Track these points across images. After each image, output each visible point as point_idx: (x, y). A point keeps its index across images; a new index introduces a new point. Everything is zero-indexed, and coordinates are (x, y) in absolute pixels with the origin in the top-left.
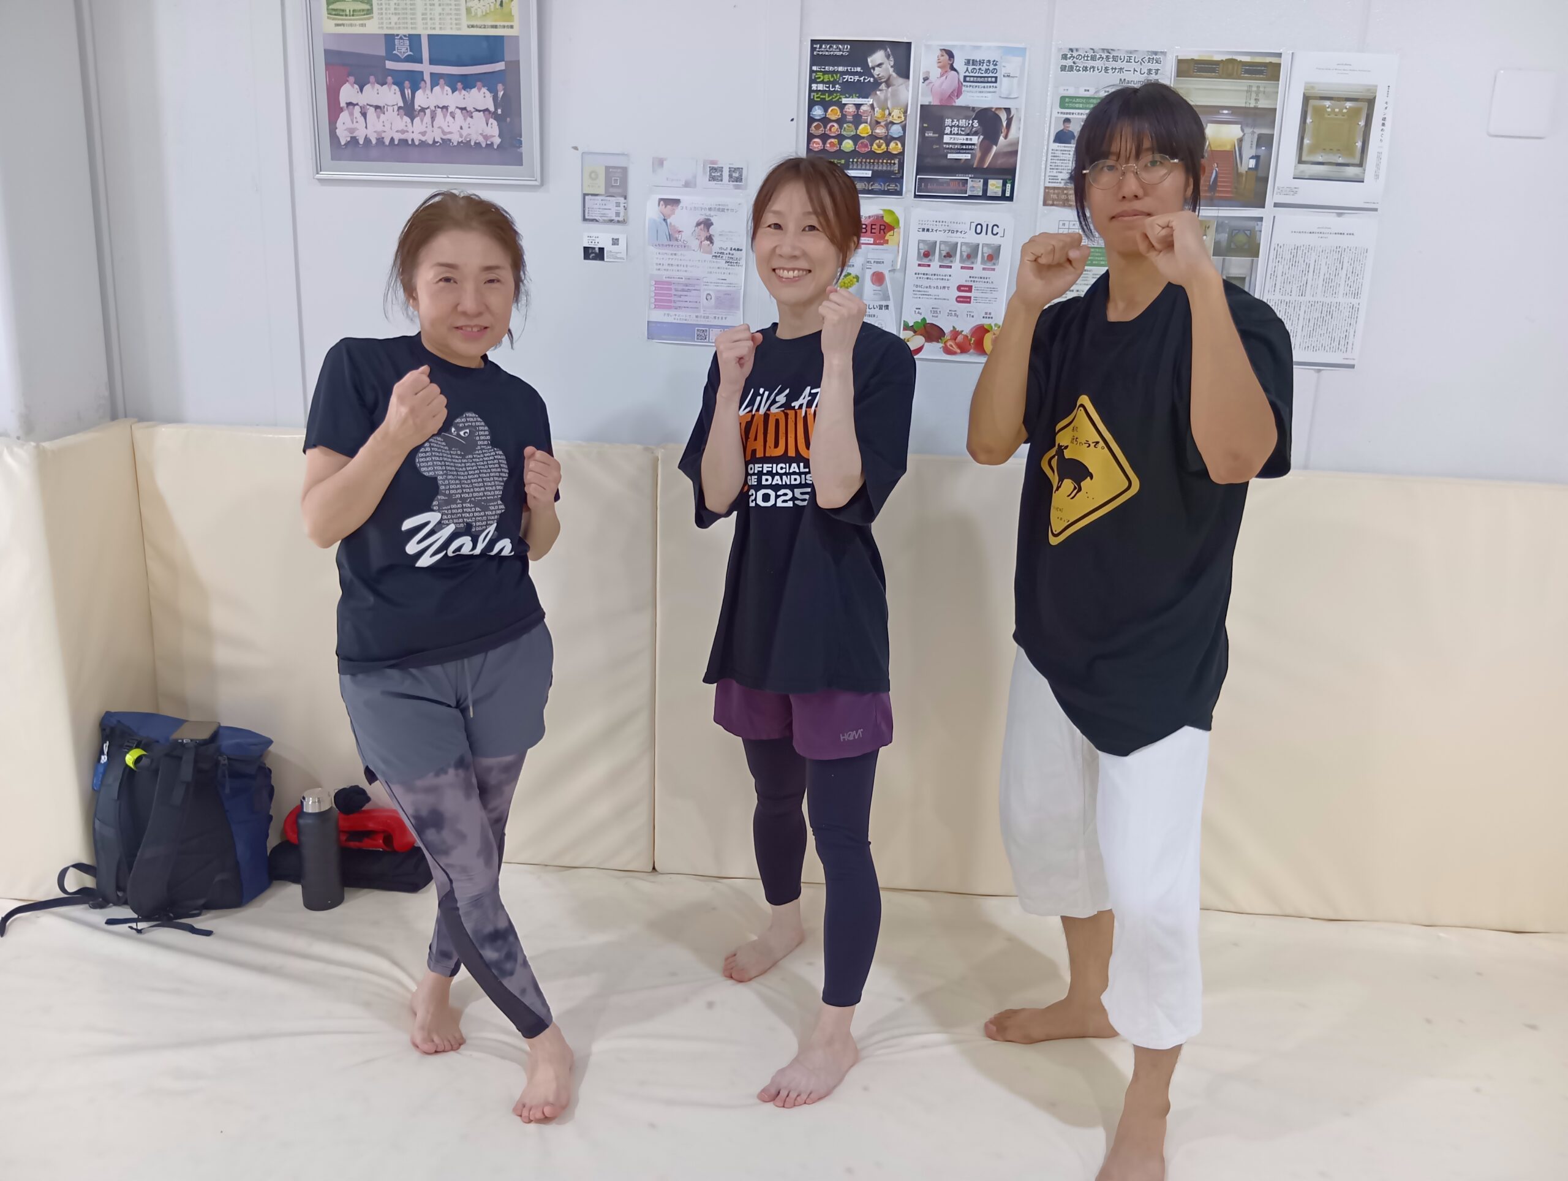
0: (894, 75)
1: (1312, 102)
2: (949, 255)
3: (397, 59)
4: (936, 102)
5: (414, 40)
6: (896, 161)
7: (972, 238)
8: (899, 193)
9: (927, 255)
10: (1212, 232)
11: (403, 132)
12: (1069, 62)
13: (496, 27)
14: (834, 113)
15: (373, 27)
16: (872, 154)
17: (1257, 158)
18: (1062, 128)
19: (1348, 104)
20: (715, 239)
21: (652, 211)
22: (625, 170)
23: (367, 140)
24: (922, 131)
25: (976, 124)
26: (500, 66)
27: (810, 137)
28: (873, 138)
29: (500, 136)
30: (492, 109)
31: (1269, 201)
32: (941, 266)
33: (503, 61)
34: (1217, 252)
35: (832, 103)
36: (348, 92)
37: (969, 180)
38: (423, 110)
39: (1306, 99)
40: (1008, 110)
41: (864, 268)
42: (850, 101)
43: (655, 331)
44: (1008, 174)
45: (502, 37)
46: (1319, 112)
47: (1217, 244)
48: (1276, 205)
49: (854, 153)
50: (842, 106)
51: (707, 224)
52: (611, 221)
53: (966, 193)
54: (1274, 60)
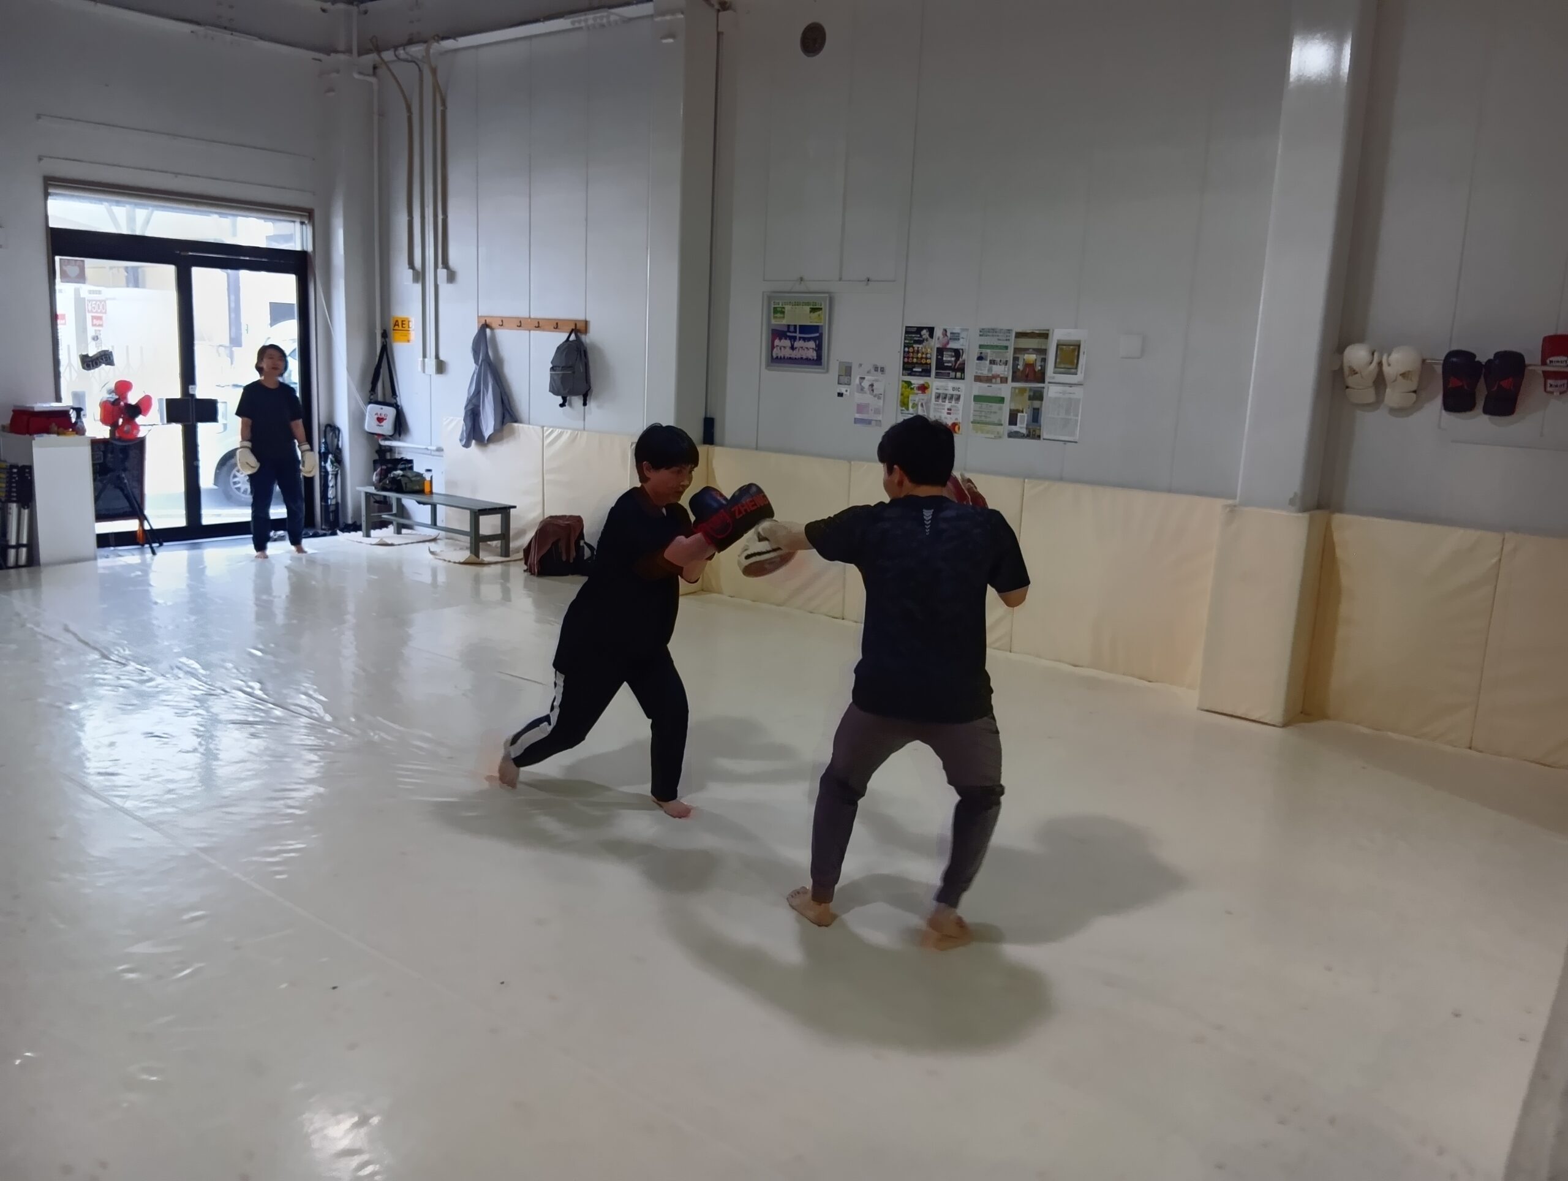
0: (929, 338)
1: (1060, 347)
2: (945, 398)
3: (790, 332)
4: (941, 347)
5: (795, 326)
6: (929, 366)
7: (951, 392)
8: (930, 376)
9: (938, 397)
10: (1028, 391)
11: (791, 355)
12: (981, 333)
13: (817, 322)
14: (911, 350)
15: (785, 322)
16: (921, 363)
17: (1041, 366)
18: (979, 355)
19: (1071, 347)
20: (875, 391)
21: (857, 381)
22: (851, 367)
23: (781, 357)
24: (937, 356)
25: (953, 354)
26: (817, 335)
27: (904, 357)
28: (922, 358)
29: (817, 356)
30: (814, 346)
31: (1047, 380)
32: (943, 402)
33: (817, 332)
34: (1031, 398)
35: (910, 347)
36: (777, 342)
37: (951, 374)
38: (796, 348)
39: (1058, 346)
40: (962, 349)
41: (918, 402)
42: (916, 346)
43: (857, 421)
44: (962, 369)
45: (818, 326)
46: (1062, 349)
47: (1030, 396)
48: (1049, 383)
49: (917, 363)
50: (913, 348)
51: (872, 385)
52: (846, 384)
53: (949, 376)
54: (1047, 332)
